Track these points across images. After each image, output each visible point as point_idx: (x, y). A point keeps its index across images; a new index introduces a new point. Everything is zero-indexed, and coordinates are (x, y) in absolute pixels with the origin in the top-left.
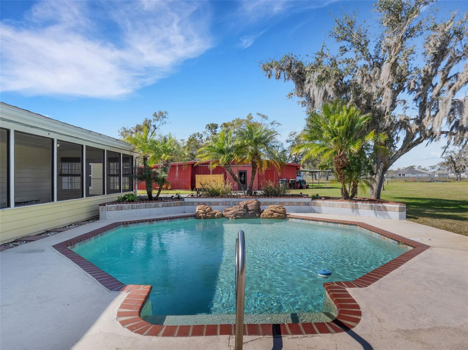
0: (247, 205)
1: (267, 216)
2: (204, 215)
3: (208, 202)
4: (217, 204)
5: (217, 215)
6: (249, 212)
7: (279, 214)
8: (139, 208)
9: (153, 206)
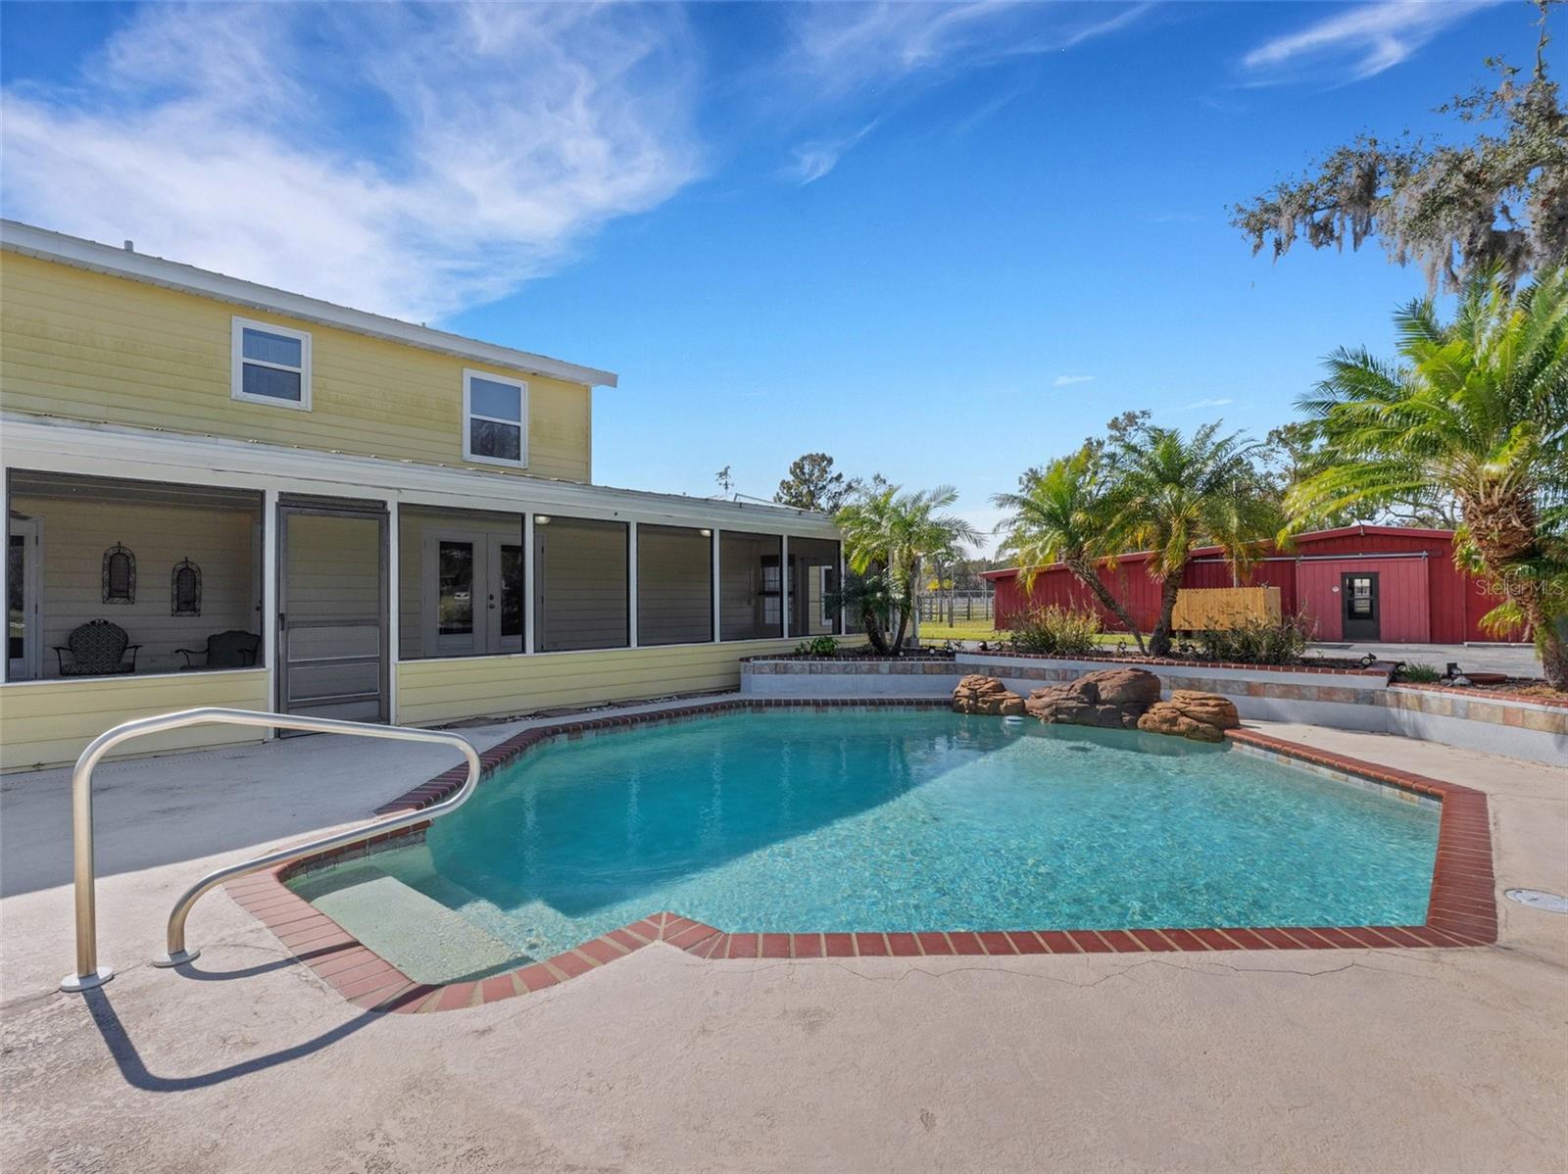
0: (1099, 683)
1: (1157, 725)
2: (971, 702)
3: (1016, 668)
4: (1040, 675)
5: (1006, 707)
6: (1098, 707)
7: (1195, 723)
8: (826, 673)
9: (864, 668)
